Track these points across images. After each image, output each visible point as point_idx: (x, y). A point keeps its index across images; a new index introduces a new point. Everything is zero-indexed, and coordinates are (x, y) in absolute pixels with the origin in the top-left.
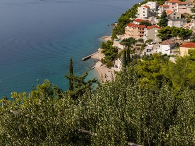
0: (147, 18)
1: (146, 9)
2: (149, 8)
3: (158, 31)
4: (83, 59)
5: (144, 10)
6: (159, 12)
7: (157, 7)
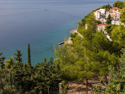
0: (99, 19)
1: (99, 13)
2: (100, 13)
3: (105, 27)
4: (59, 44)
5: (98, 14)
6: (106, 15)
7: (106, 12)
